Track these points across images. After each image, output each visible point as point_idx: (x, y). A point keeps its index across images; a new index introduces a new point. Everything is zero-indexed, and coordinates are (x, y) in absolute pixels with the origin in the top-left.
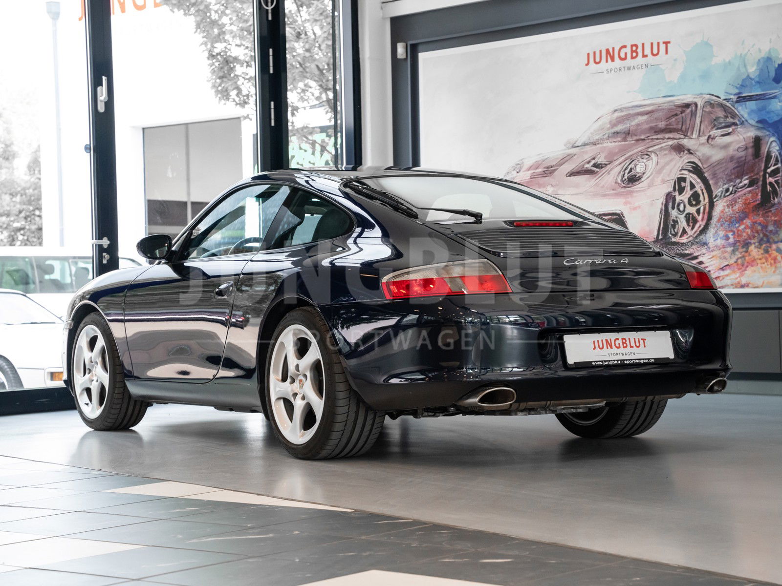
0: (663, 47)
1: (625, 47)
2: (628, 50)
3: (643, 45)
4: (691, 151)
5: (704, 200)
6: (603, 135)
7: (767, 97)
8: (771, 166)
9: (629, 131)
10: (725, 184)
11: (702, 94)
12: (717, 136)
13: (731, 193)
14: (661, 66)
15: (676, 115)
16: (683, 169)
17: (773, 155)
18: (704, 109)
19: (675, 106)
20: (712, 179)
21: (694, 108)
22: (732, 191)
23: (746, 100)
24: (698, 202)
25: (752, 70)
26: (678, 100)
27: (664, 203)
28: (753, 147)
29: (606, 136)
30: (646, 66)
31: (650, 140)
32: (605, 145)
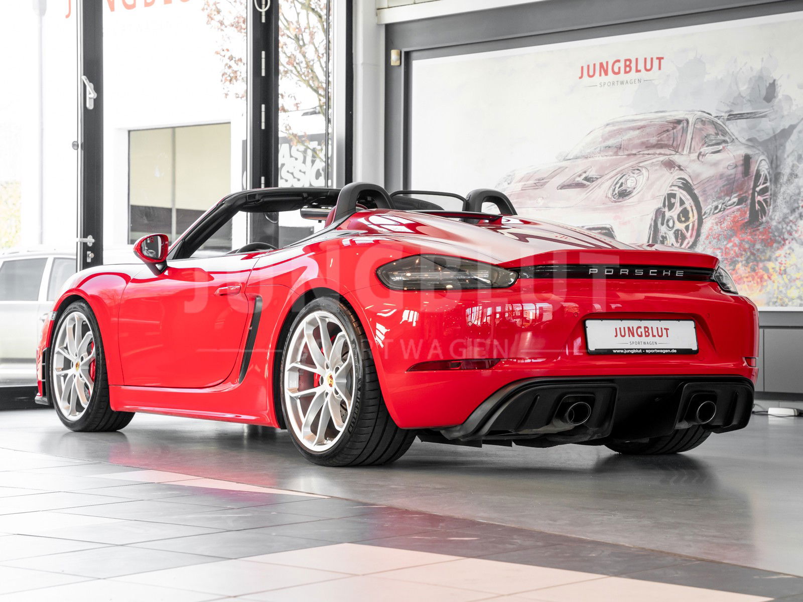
0: (656, 62)
1: (618, 61)
2: (622, 64)
3: (637, 59)
4: (682, 168)
5: (693, 217)
6: (595, 149)
7: (757, 116)
8: (760, 184)
9: (621, 145)
10: (714, 201)
11: (693, 111)
12: (707, 154)
13: (720, 211)
14: (653, 81)
15: (668, 131)
16: (672, 185)
17: (762, 173)
18: (695, 126)
19: (667, 122)
20: (701, 196)
21: (685, 124)
22: (721, 209)
23: (736, 118)
24: (687, 219)
25: (744, 88)
26: (670, 116)
27: (654, 218)
28: (742, 165)
29: (598, 149)
30: (639, 81)
31: (641, 155)
32: (597, 159)
